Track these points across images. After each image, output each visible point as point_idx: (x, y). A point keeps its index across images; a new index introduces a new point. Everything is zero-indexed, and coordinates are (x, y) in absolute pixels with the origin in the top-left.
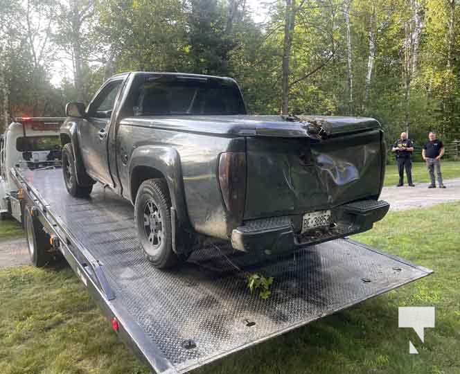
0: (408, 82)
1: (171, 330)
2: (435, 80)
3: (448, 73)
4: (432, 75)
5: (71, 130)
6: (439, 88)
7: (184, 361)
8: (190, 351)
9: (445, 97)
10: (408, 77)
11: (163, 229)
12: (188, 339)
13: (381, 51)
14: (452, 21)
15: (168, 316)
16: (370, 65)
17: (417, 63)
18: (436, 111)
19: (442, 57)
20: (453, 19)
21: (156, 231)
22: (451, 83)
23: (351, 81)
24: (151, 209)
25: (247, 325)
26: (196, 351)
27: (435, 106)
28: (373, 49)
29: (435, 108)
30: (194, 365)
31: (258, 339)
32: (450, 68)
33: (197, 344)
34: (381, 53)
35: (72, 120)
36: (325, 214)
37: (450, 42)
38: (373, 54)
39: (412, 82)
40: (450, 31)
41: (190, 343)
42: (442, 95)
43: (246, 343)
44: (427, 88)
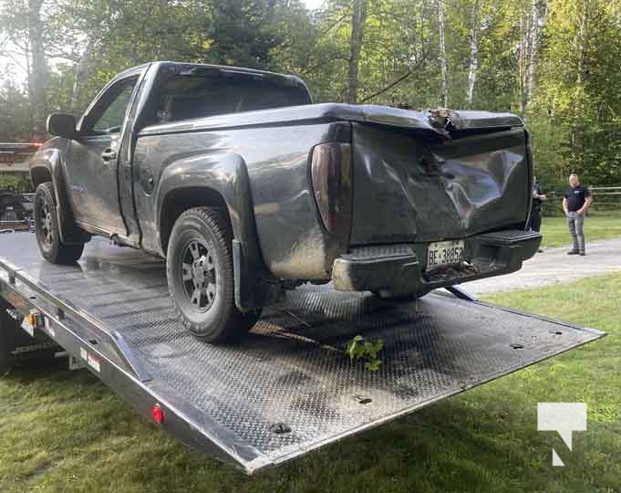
0: (524, 103)
1: (248, 412)
2: (560, 102)
3: (578, 91)
4: (556, 94)
5: (50, 160)
6: (565, 112)
7: (279, 447)
8: (285, 435)
9: (574, 125)
10: (525, 95)
11: (218, 277)
12: (277, 422)
13: (486, 57)
14: (584, 18)
15: (238, 396)
16: (472, 76)
17: (536, 77)
18: (562, 145)
19: (570, 69)
20: (586, 15)
21: (204, 285)
22: (583, 106)
23: (446, 98)
24: (195, 253)
25: (361, 402)
26: (294, 436)
27: (562, 138)
28: (475, 54)
29: (561, 141)
30: (295, 451)
31: (381, 417)
32: (581, 84)
33: (293, 427)
34: (486, 60)
35: (53, 147)
36: (456, 246)
37: (581, 48)
38: (476, 62)
39: (529, 103)
40: (582, 32)
41: (280, 426)
42: (570, 122)
43: (364, 423)
44: (550, 112)
